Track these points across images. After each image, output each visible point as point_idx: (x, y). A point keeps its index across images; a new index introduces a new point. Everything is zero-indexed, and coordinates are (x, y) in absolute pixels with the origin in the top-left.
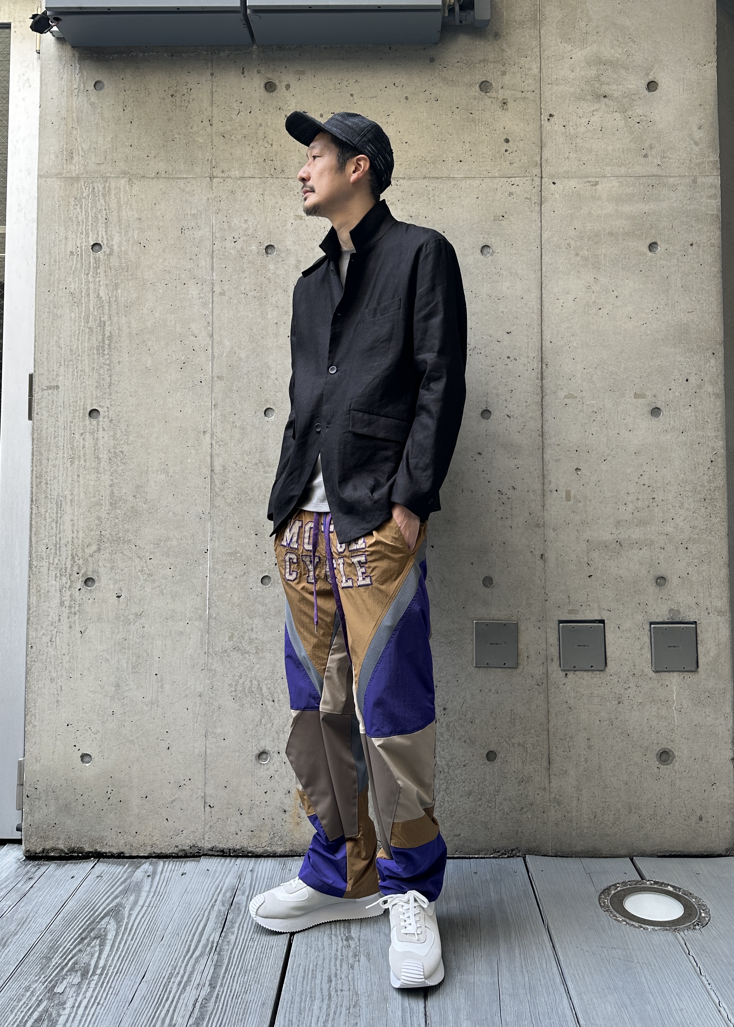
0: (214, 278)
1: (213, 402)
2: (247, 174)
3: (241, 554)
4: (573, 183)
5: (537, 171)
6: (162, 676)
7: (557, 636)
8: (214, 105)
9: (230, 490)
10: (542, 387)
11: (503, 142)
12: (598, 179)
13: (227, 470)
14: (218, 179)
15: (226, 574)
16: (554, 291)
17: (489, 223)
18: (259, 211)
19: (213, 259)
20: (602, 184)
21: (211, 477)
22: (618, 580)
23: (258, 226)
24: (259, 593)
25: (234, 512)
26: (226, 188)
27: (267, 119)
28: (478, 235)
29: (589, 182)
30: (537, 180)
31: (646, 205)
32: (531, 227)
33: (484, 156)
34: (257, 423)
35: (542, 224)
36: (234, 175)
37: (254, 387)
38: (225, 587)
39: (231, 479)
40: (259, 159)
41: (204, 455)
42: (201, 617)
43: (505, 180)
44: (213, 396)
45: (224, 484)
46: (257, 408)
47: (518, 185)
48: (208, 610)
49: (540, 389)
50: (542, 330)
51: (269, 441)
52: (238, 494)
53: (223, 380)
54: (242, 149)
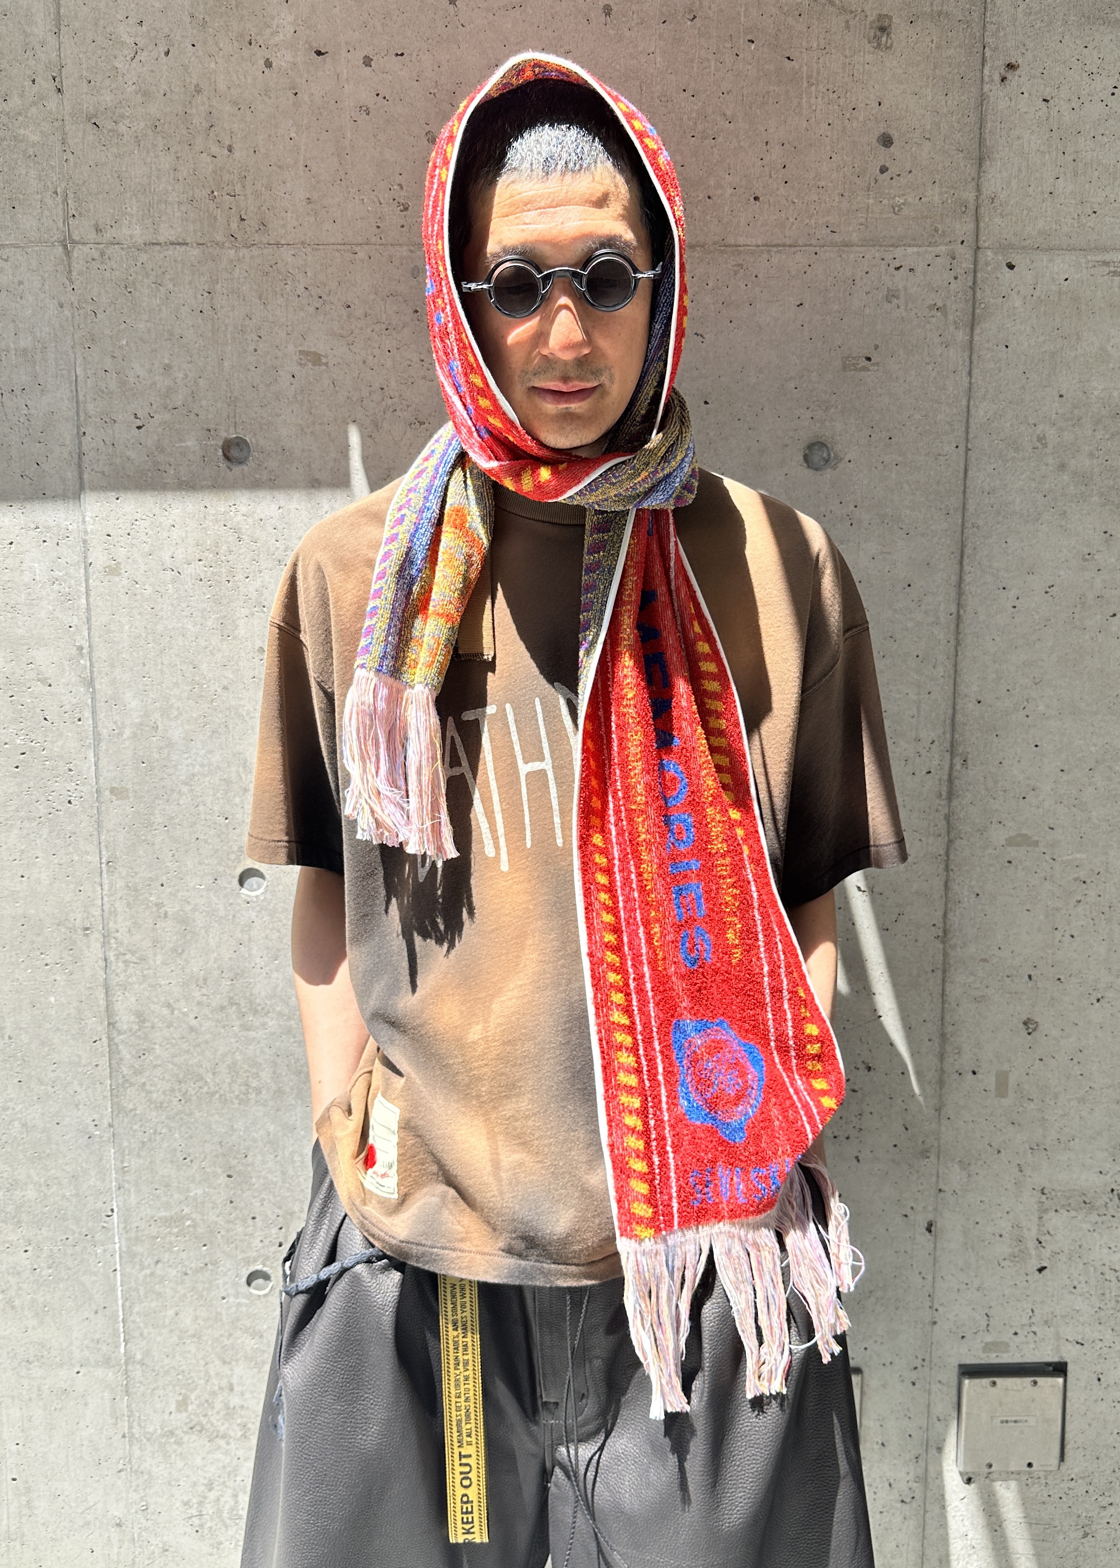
0: (89, 528)
1: (104, 853)
2: (166, 234)
3: (194, 1220)
4: (1061, 266)
5: (963, 228)
6: (26, 1482)
7: (955, 1399)
9: (158, 1072)
10: (949, 819)
11: (874, 141)
13: (147, 1024)
14: (86, 249)
15: (160, 1265)
16: (995, 565)
17: (829, 376)
18: (201, 341)
21: (110, 1039)
22: (1106, 1276)
23: (201, 382)
24: (244, 1309)
25: (173, 1125)
26: (107, 274)
27: (216, 73)
28: (798, 413)
29: (1107, 262)
30: (965, 253)
32: (944, 388)
33: (822, 183)
34: (221, 907)
35: (973, 380)
36: (131, 237)
37: (208, 817)
38: (159, 1294)
39: (161, 1045)
40: (197, 191)
41: (88, 985)
42: (109, 1358)
43: (877, 255)
44: (103, 838)
45: (143, 1057)
46: (221, 869)
47: (911, 270)
48: (123, 1344)
49: (944, 823)
50: (956, 671)
51: (254, 952)
52: (180, 1082)
53: (128, 797)
54: (149, 160)
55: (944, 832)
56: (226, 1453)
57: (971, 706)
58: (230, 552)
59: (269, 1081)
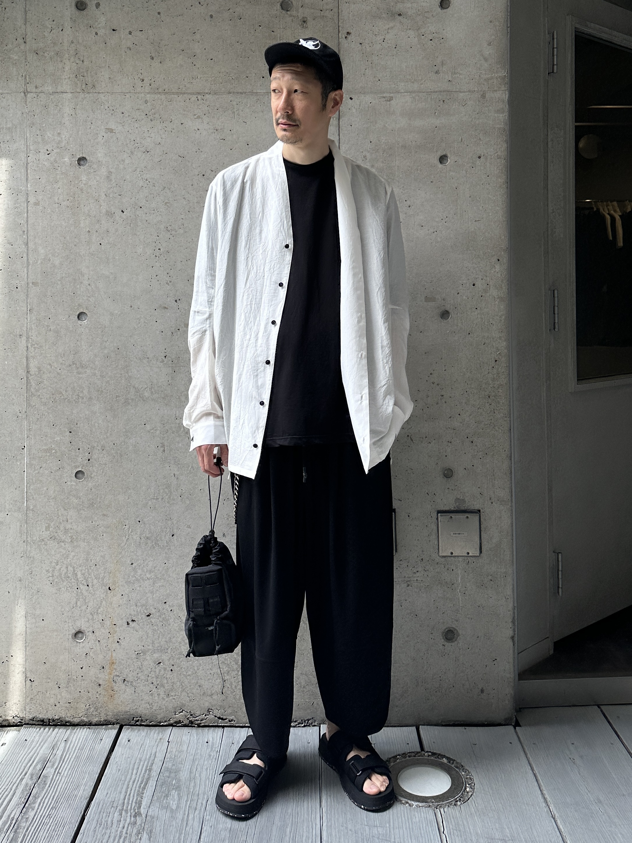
1: (28, 306)
4: (368, 98)
8: (27, 23)
13: (41, 372)
14: (32, 94)
15: (42, 469)
18: (71, 125)
21: (27, 378)
23: (71, 139)
27: (78, 36)
29: (384, 97)
31: (437, 119)
34: (71, 326)
36: (48, 90)
37: (67, 293)
38: (41, 481)
39: (46, 380)
40: (71, 75)
41: (20, 357)
42: (20, 508)
44: (28, 301)
45: (39, 385)
46: (71, 312)
51: (83, 344)
52: (53, 395)
53: (38, 286)
56: (64, 549)
59: (87, 394)
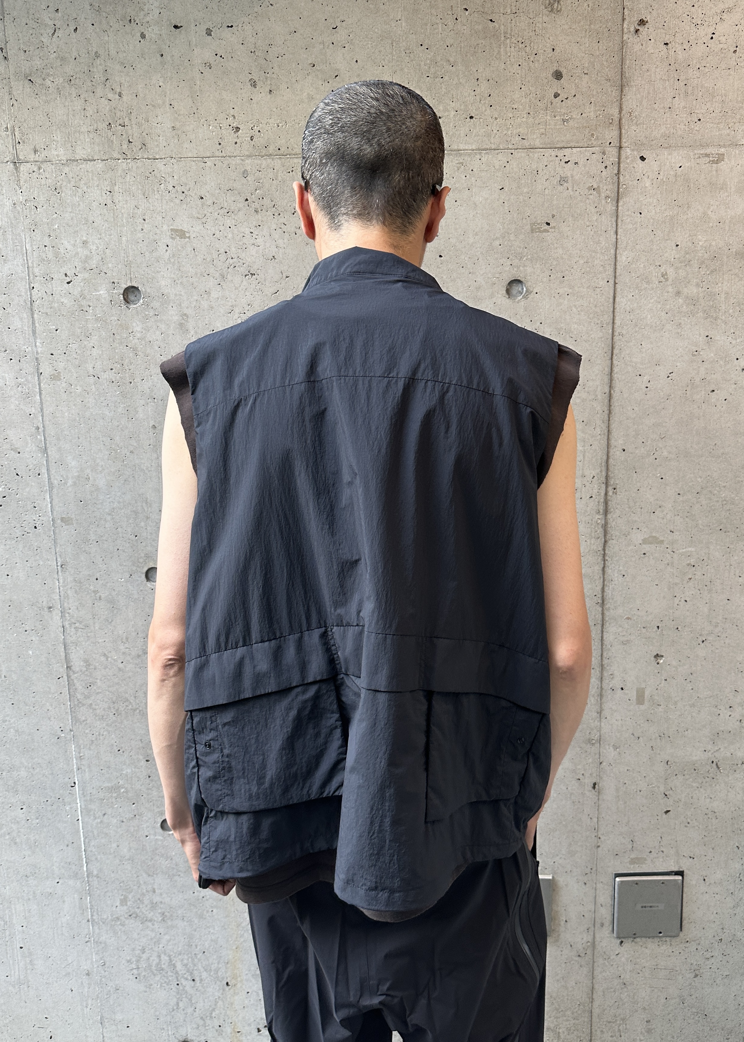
0: (39, 350)
2: (81, 153)
3: (126, 788)
5: (611, 134)
6: (29, 949)
7: (611, 894)
9: (99, 697)
10: (605, 527)
11: (550, 75)
12: (722, 150)
16: (634, 360)
17: (522, 237)
19: (32, 314)
20: (730, 160)
22: (709, 816)
24: (160, 843)
25: (110, 729)
26: (43, 182)
28: (501, 261)
30: (612, 152)
32: (598, 243)
33: (514, 106)
35: (618, 237)
43: (554, 154)
47: (576, 163)
48: (85, 865)
49: (602, 530)
50: (609, 431)
54: (67, 104)
55: (602, 535)
57: (618, 453)
58: (131, 364)
